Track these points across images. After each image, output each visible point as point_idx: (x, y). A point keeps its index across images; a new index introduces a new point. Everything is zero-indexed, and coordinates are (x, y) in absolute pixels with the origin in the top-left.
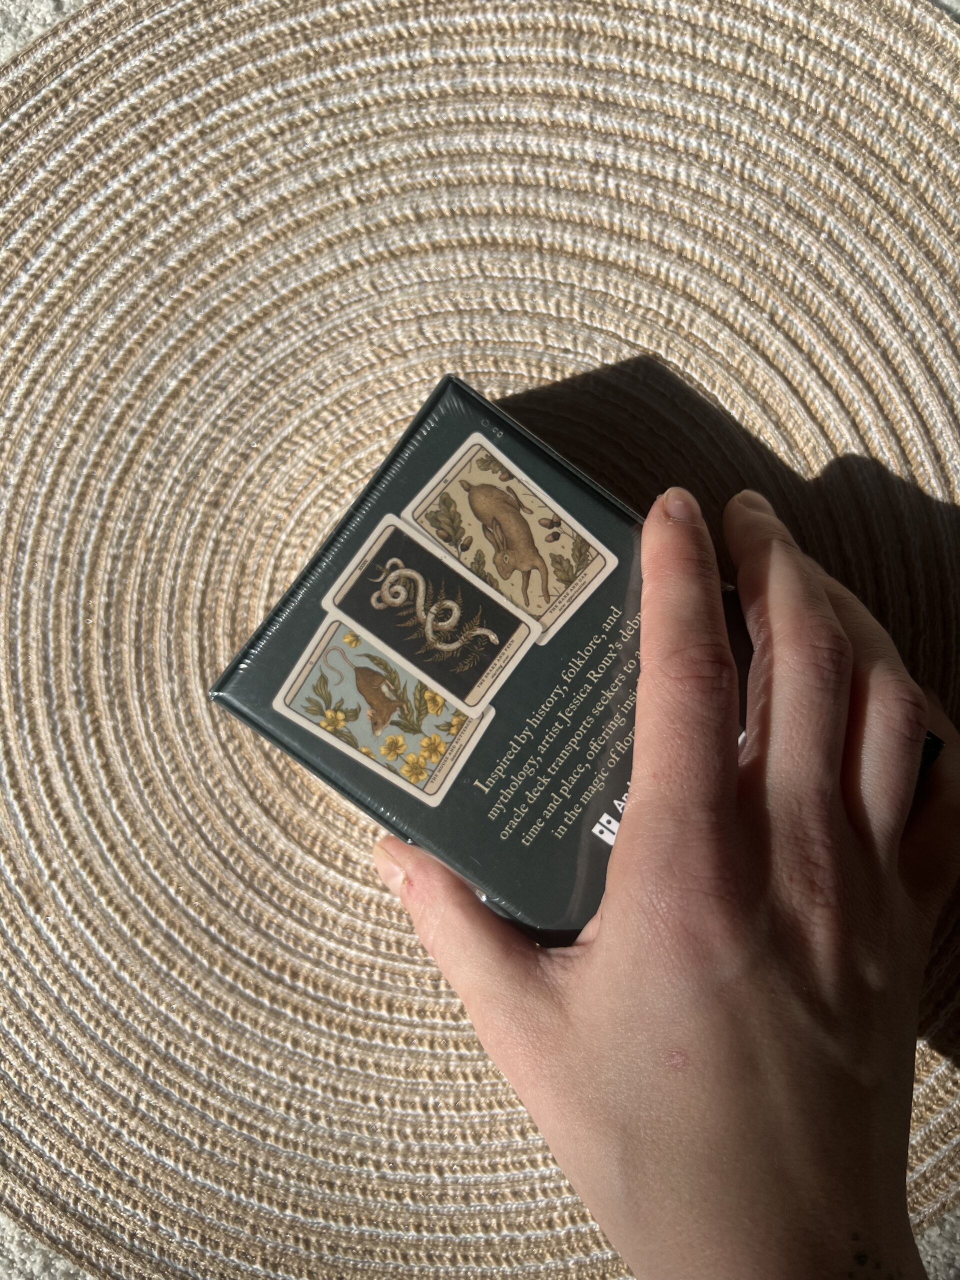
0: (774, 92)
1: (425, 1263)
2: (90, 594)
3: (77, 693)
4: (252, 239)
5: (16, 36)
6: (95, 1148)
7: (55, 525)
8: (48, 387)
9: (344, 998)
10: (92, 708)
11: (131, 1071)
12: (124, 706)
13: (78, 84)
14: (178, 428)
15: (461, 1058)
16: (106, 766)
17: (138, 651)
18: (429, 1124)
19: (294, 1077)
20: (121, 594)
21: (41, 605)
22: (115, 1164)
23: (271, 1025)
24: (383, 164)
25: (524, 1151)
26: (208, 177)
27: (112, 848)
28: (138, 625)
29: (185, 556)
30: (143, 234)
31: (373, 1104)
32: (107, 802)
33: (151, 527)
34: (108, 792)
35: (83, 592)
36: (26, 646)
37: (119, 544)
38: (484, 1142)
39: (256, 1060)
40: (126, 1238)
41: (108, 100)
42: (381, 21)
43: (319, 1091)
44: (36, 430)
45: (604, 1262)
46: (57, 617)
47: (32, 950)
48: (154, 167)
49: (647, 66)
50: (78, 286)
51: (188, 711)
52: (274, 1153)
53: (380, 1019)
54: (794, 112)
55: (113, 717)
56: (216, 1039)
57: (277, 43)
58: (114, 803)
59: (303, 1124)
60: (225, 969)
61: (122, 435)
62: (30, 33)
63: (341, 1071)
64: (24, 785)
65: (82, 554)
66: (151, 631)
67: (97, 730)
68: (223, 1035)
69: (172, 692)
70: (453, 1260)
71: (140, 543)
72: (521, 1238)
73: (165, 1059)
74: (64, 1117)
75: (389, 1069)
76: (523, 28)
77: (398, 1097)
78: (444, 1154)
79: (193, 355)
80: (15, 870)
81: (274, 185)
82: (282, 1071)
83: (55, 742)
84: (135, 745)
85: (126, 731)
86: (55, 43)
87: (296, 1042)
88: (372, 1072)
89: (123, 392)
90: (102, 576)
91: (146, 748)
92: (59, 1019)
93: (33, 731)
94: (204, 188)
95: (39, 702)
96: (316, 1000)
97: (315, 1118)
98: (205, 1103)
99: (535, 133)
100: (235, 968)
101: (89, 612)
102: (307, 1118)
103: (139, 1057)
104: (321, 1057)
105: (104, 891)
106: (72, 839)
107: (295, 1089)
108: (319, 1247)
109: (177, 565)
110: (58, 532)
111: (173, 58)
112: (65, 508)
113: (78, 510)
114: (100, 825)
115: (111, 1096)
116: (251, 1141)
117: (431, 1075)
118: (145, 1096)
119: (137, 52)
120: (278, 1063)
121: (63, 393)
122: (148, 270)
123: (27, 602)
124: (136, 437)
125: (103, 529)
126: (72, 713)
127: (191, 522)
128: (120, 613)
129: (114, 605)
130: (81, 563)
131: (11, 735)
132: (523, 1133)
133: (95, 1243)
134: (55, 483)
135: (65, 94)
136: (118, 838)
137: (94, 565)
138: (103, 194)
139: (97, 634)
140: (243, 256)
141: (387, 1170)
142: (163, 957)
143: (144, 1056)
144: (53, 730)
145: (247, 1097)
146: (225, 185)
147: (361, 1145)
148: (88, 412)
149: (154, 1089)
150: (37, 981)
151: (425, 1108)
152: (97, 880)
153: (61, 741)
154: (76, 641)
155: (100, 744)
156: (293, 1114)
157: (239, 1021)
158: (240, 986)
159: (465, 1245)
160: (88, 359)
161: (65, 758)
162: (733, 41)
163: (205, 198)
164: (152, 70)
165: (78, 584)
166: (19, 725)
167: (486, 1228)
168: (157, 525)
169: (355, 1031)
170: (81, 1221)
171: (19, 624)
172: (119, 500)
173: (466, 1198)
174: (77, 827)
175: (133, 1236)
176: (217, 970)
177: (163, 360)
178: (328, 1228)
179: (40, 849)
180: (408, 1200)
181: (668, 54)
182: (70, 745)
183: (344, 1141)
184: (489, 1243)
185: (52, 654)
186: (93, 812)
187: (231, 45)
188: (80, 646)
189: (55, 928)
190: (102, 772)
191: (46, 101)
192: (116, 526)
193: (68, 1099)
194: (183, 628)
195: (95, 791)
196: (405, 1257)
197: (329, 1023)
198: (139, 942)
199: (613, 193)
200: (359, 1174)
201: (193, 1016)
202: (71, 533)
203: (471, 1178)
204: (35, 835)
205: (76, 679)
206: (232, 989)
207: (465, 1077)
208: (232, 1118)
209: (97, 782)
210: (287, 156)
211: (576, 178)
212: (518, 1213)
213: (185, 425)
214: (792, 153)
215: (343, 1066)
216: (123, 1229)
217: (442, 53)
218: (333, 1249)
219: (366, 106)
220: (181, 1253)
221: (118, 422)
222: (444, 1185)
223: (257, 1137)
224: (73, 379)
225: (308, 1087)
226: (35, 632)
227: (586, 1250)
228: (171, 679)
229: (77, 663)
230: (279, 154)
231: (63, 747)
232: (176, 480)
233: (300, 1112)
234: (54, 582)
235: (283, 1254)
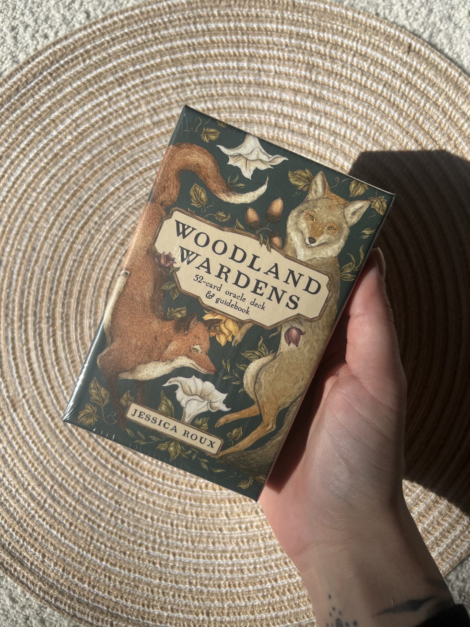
0: (393, 105)
1: (161, 595)
2: (61, 275)
3: (48, 318)
4: (157, 131)
5: (67, 26)
6: (22, 521)
7: (51, 242)
8: (58, 181)
9: (144, 470)
10: (53, 325)
11: (44, 489)
12: (68, 326)
13: (92, 53)
14: (111, 208)
15: (191, 505)
16: (56, 352)
17: (78, 303)
18: (173, 533)
19: (117, 502)
20: (74, 277)
21: (39, 276)
22: (30, 530)
23: (110, 477)
24: (219, 108)
25: (213, 551)
26: (142, 102)
27: (52, 388)
28: (80, 292)
29: (105, 264)
30: (110, 122)
31: (149, 520)
32: (53, 367)
33: (93, 250)
34: (55, 363)
35: (58, 273)
36: (29, 293)
37: (77, 255)
38: (196, 544)
39: (101, 492)
40: (29, 564)
41: (104, 62)
42: (228, 47)
43: (127, 510)
44: (49, 199)
45: (241, 607)
46: (45, 282)
47: (9, 428)
48: (119, 94)
49: (340, 85)
50: (78, 140)
52: (102, 535)
53: (158, 482)
54: (400, 114)
55: (62, 330)
56: (84, 480)
57: (181, 49)
58: (56, 368)
59: (117, 524)
60: (94, 449)
61: (86, 208)
62: (74, 26)
63: (137, 502)
64: (18, 354)
65: (60, 257)
66: (85, 295)
67: (54, 335)
68: (88, 479)
69: (90, 323)
70: (174, 596)
71: (86, 256)
72: (205, 590)
73: (60, 485)
74: (11, 506)
75: (159, 505)
76: (289, 60)
77: (161, 518)
78: (177, 547)
79: (122, 178)
80: (8, 391)
81: (170, 110)
82: (112, 498)
83: (35, 337)
84: (70, 345)
85: (67, 337)
86: (84, 33)
87: (120, 487)
88: (151, 505)
89: (90, 189)
90: (67, 268)
91: (74, 346)
92: (16, 461)
93: (26, 331)
94: (140, 106)
95: (30, 319)
96: (131, 469)
97: (123, 522)
98: (75, 508)
99: (287, 106)
100: (98, 449)
101: (59, 282)
102: (119, 521)
103: (49, 483)
104: (130, 495)
105: (46, 407)
106: (35, 382)
107: (116, 507)
108: (115, 581)
109: (101, 268)
110: (51, 245)
111: (135, 48)
112: (56, 235)
113: (62, 237)
114: (49, 377)
115: (33, 499)
116: (92, 528)
117: (177, 511)
118: (49, 501)
119: (120, 42)
120: (110, 495)
121: (64, 185)
122: (109, 138)
123: (32, 274)
124: (92, 210)
125: (71, 247)
126: (44, 326)
127: (110, 250)
128: (73, 285)
129: (71, 281)
130: (59, 261)
131: (16, 331)
132: (214, 543)
133: (15, 565)
134: (53, 224)
135: (86, 56)
136: (56, 384)
137: (65, 262)
138: (95, 102)
139: (61, 293)
140: (152, 138)
141: (151, 551)
142: (67, 440)
143: (51, 483)
144: (35, 332)
145: (94, 508)
146: (149, 107)
147: (141, 537)
148: (73, 195)
149: (53, 498)
150: (9, 442)
151: (172, 525)
152: (43, 401)
153: (37, 337)
154: (51, 294)
155: (55, 341)
156: (113, 519)
157: (96, 473)
158: (99, 458)
159: (180, 590)
160: (77, 172)
161: (38, 345)
162: (379, 80)
163: (140, 111)
164: (125, 52)
165: (56, 270)
166: (20, 327)
167: (190, 584)
168: (95, 249)
169: (147, 486)
170: (10, 553)
171: (28, 283)
172: (80, 236)
173: (184, 569)
174: (38, 376)
175: (32, 564)
176: (90, 449)
177: (110, 178)
178: (120, 573)
179: (20, 383)
180: (158, 566)
181: (350, 81)
182: (41, 340)
183: (134, 534)
184: (191, 591)
185: (39, 298)
186: (46, 371)
187: (161, 47)
188: (53, 297)
189: (21, 420)
190: (53, 355)
191: (77, 57)
192: (77, 247)
193: (14, 497)
194: (99, 296)
195: (49, 362)
196: (152, 591)
197: (136, 480)
198: (57, 431)
199: (317, 137)
200: (138, 550)
201: (76, 468)
202: (57, 247)
203: (188, 560)
204: (19, 377)
205: (48, 311)
206: (95, 459)
207: (192, 514)
208: (86, 516)
209: (50, 358)
210: (178, 99)
211: (302, 128)
212: (206, 579)
213: (115, 208)
214: (396, 132)
215: (139, 500)
216: (28, 560)
217: (252, 65)
218: (121, 583)
219: (216, 82)
220: (52, 575)
221: (86, 202)
222: (175, 561)
223: (95, 527)
224: (69, 180)
225: (122, 507)
226: (33, 288)
227: (234, 600)
228: (90, 317)
229: (50, 304)
230: (174, 96)
231: (38, 341)
232: (107, 231)
233: (116, 518)
234: (46, 267)
235: (98, 581)
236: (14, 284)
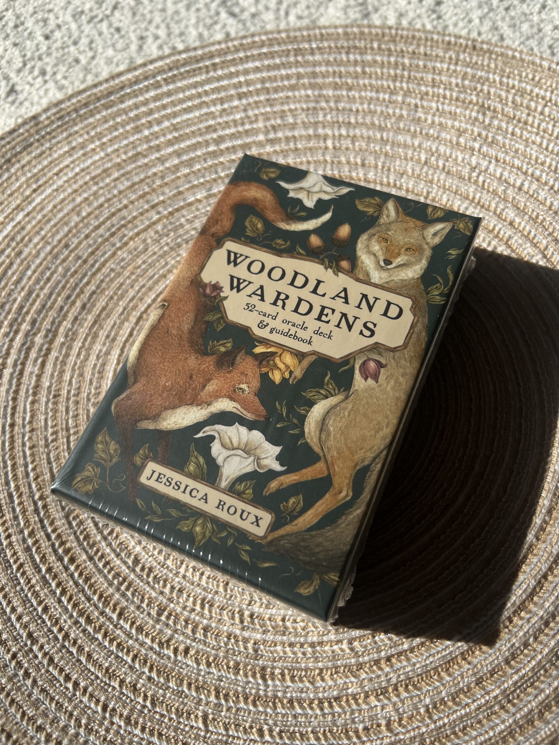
2: (88, 283)
3: (49, 331)
7: (91, 242)
8: (128, 180)
9: (95, 593)
10: (51, 342)
12: (70, 348)
14: (183, 220)
15: (150, 679)
16: (39, 377)
17: (95, 322)
18: (101, 724)
19: (30, 635)
20: (104, 289)
21: (59, 278)
23: (38, 588)
24: (355, 136)
26: (260, 118)
27: (12, 425)
28: (104, 309)
29: (150, 282)
30: (215, 131)
31: (70, 685)
32: (27, 397)
33: (140, 262)
34: (31, 391)
35: (85, 280)
36: (38, 296)
37: (119, 264)
39: (13, 610)
41: (229, 76)
42: (382, 79)
43: (40, 656)
44: (109, 196)
46: (64, 287)
48: (236, 107)
51: (104, 365)
53: (110, 619)
55: (60, 352)
57: (325, 74)
58: (30, 399)
59: (16, 675)
60: (32, 534)
61: (152, 213)
63: (64, 646)
65: (96, 262)
66: (108, 316)
67: (46, 355)
69: (100, 351)
71: (130, 267)
75: (95, 663)
76: (457, 99)
77: (90, 689)
81: (292, 130)
83: (20, 351)
84: (62, 372)
85: (62, 362)
87: (46, 609)
88: (83, 659)
89: (164, 194)
94: (256, 121)
95: (25, 327)
96: (76, 584)
97: (27, 674)
100: (38, 536)
101: (82, 291)
102: (21, 672)
104: (55, 630)
107: (26, 645)
109: (143, 286)
110: (90, 246)
112: (101, 236)
113: (107, 240)
114: (14, 408)
117: (122, 682)
119: (254, 60)
120: (25, 619)
121: (134, 184)
122: (208, 146)
123: (52, 274)
124: (158, 216)
125: (114, 254)
126: (38, 339)
127: (163, 267)
128: (98, 299)
130: (93, 266)
134: (103, 223)
135: (211, 68)
136: (19, 421)
137: (99, 270)
139: (78, 304)
144: (23, 345)
146: (268, 124)
147: (45, 715)
148: (141, 197)
151: (105, 708)
153: (23, 353)
154: (66, 304)
156: (14, 663)
157: (19, 575)
158: (34, 550)
160: (155, 174)
161: (19, 363)
163: (255, 126)
164: (257, 70)
166: (7, 335)
168: (144, 262)
169: (89, 621)
171: (42, 283)
172: (131, 243)
176: (26, 532)
182: (26, 358)
183: (36, 705)
185: (49, 304)
186: (14, 399)
187: (301, 70)
188: (66, 308)
190: (34, 378)
191: (200, 68)
192: (122, 254)
194: (127, 319)
195: (23, 388)
197: (75, 606)
200: (32, 738)
202: (97, 249)
205: (53, 323)
206: (28, 549)
207: (145, 697)
209: (28, 384)
210: (306, 120)
213: (187, 220)
215: (67, 644)
217: (408, 100)
219: (358, 111)
221: (153, 207)
224: (142, 180)
225: (35, 648)
226: (47, 290)
228: (104, 344)
229: (59, 315)
230: (302, 118)
231: (22, 356)
232: (167, 244)
233: (19, 665)
234: (73, 270)
236: (25, 281)
